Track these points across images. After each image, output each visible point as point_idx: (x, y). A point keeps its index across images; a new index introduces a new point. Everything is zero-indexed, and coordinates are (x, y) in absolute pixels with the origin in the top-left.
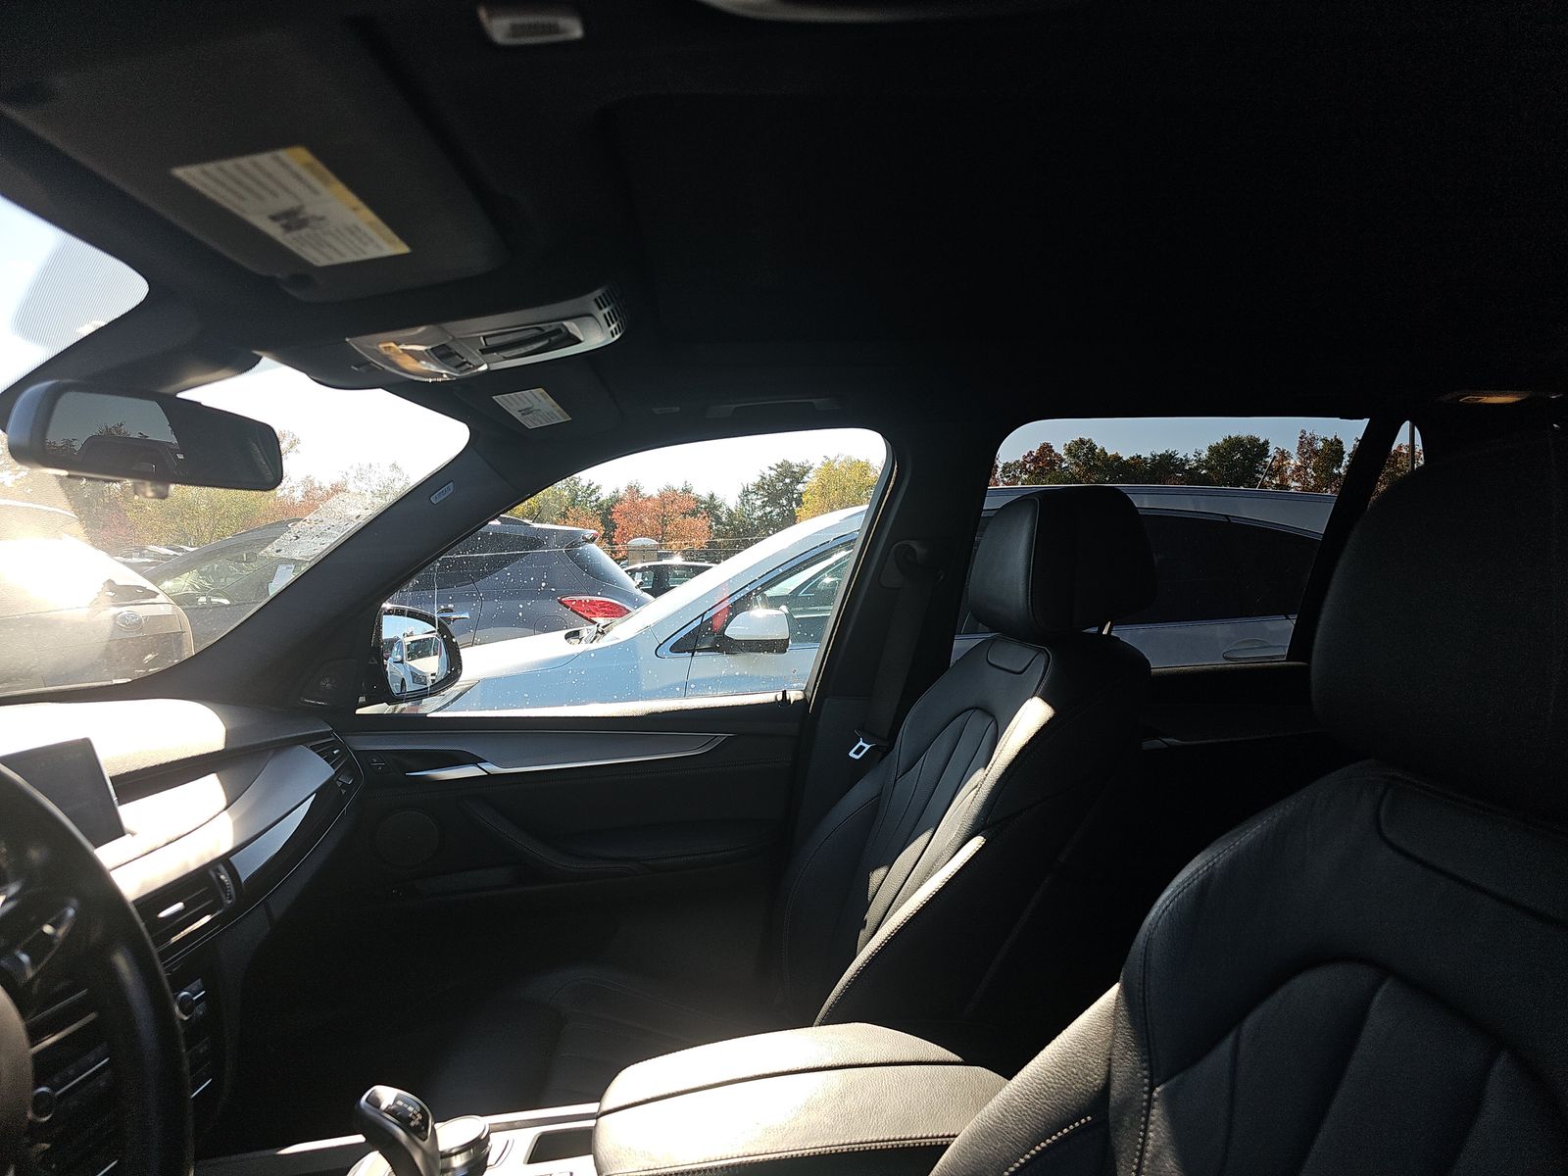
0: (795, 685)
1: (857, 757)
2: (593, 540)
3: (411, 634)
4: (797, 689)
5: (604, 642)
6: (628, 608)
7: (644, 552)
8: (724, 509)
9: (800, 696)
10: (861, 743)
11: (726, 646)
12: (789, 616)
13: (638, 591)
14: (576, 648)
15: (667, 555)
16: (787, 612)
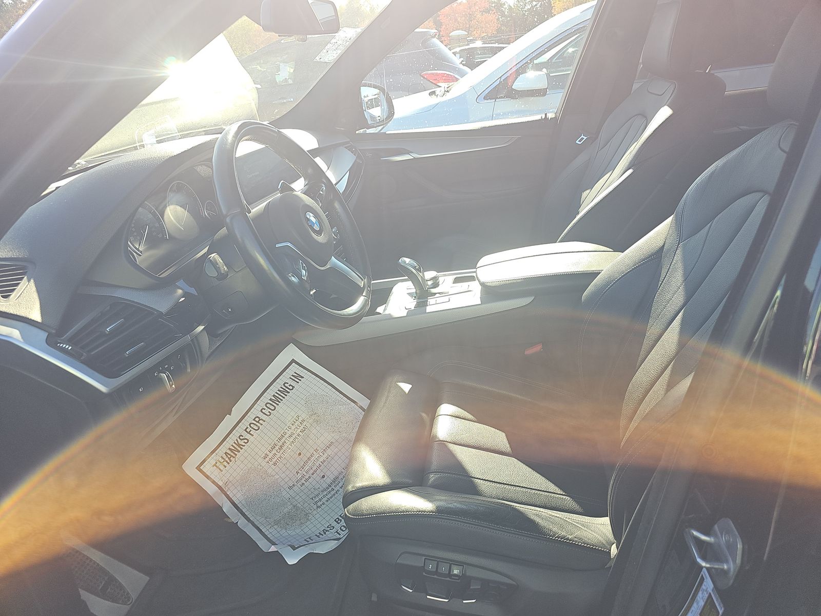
0: (551, 110)
1: (580, 143)
2: (434, 37)
3: (368, 96)
4: (551, 112)
5: (449, 96)
6: (456, 76)
7: (459, 39)
8: (506, 6)
9: (554, 116)
10: (582, 136)
11: (513, 94)
12: (548, 75)
13: (461, 66)
14: (434, 100)
15: (472, 41)
16: (546, 72)
